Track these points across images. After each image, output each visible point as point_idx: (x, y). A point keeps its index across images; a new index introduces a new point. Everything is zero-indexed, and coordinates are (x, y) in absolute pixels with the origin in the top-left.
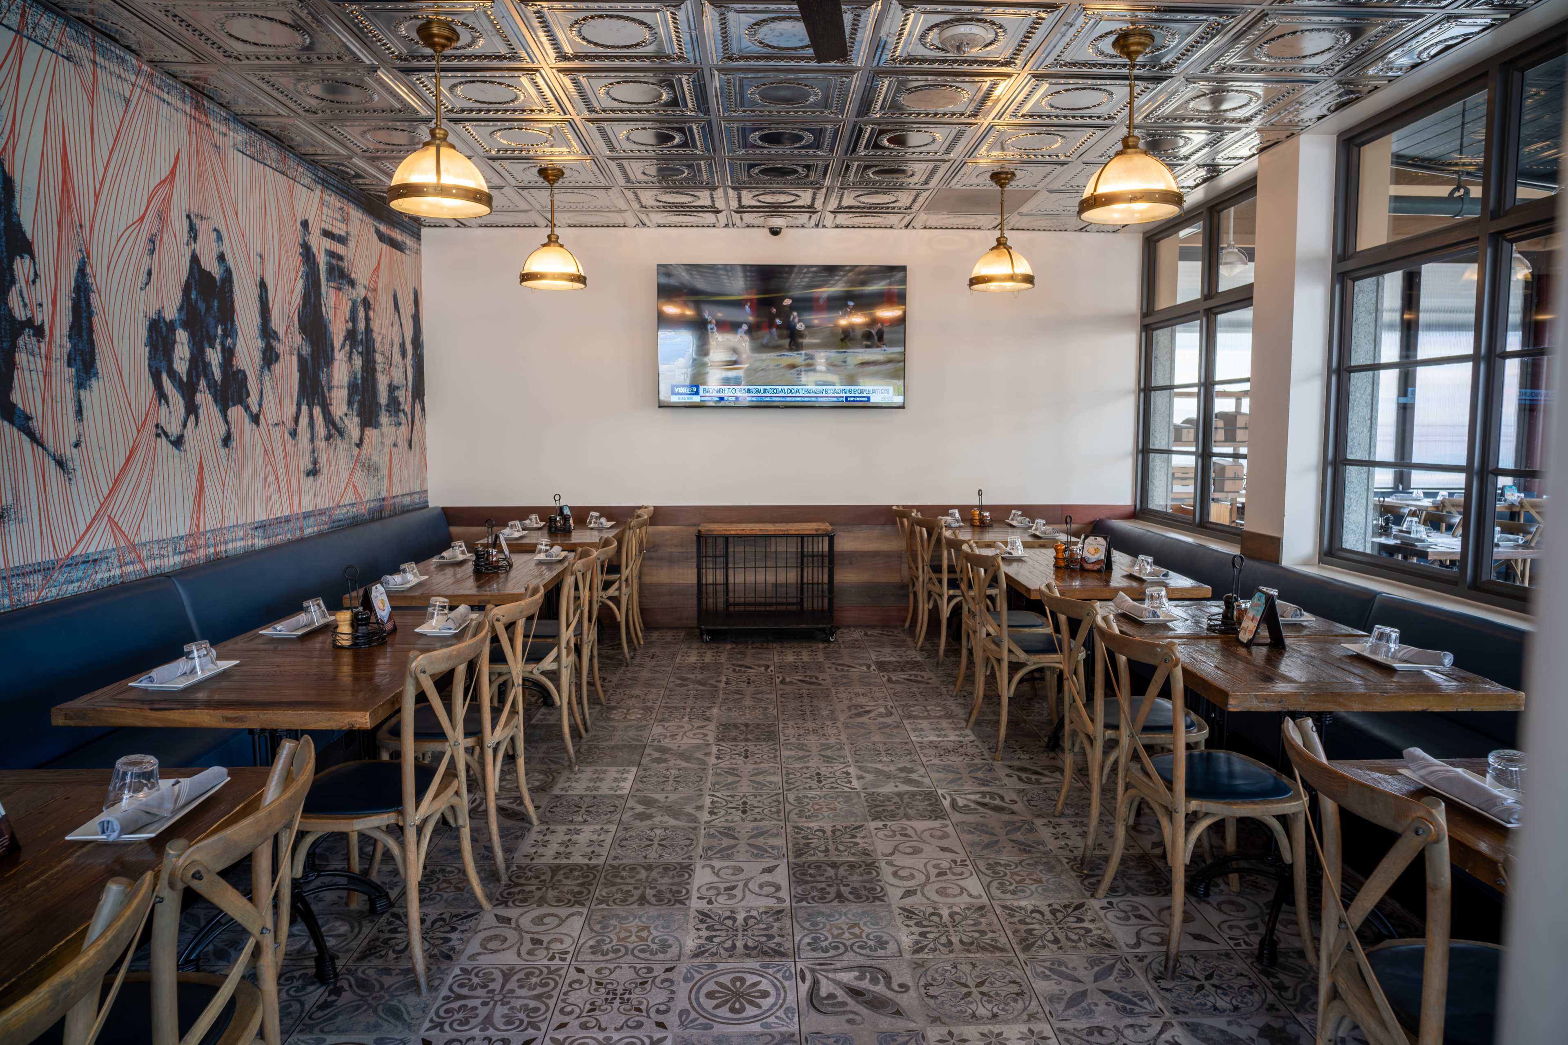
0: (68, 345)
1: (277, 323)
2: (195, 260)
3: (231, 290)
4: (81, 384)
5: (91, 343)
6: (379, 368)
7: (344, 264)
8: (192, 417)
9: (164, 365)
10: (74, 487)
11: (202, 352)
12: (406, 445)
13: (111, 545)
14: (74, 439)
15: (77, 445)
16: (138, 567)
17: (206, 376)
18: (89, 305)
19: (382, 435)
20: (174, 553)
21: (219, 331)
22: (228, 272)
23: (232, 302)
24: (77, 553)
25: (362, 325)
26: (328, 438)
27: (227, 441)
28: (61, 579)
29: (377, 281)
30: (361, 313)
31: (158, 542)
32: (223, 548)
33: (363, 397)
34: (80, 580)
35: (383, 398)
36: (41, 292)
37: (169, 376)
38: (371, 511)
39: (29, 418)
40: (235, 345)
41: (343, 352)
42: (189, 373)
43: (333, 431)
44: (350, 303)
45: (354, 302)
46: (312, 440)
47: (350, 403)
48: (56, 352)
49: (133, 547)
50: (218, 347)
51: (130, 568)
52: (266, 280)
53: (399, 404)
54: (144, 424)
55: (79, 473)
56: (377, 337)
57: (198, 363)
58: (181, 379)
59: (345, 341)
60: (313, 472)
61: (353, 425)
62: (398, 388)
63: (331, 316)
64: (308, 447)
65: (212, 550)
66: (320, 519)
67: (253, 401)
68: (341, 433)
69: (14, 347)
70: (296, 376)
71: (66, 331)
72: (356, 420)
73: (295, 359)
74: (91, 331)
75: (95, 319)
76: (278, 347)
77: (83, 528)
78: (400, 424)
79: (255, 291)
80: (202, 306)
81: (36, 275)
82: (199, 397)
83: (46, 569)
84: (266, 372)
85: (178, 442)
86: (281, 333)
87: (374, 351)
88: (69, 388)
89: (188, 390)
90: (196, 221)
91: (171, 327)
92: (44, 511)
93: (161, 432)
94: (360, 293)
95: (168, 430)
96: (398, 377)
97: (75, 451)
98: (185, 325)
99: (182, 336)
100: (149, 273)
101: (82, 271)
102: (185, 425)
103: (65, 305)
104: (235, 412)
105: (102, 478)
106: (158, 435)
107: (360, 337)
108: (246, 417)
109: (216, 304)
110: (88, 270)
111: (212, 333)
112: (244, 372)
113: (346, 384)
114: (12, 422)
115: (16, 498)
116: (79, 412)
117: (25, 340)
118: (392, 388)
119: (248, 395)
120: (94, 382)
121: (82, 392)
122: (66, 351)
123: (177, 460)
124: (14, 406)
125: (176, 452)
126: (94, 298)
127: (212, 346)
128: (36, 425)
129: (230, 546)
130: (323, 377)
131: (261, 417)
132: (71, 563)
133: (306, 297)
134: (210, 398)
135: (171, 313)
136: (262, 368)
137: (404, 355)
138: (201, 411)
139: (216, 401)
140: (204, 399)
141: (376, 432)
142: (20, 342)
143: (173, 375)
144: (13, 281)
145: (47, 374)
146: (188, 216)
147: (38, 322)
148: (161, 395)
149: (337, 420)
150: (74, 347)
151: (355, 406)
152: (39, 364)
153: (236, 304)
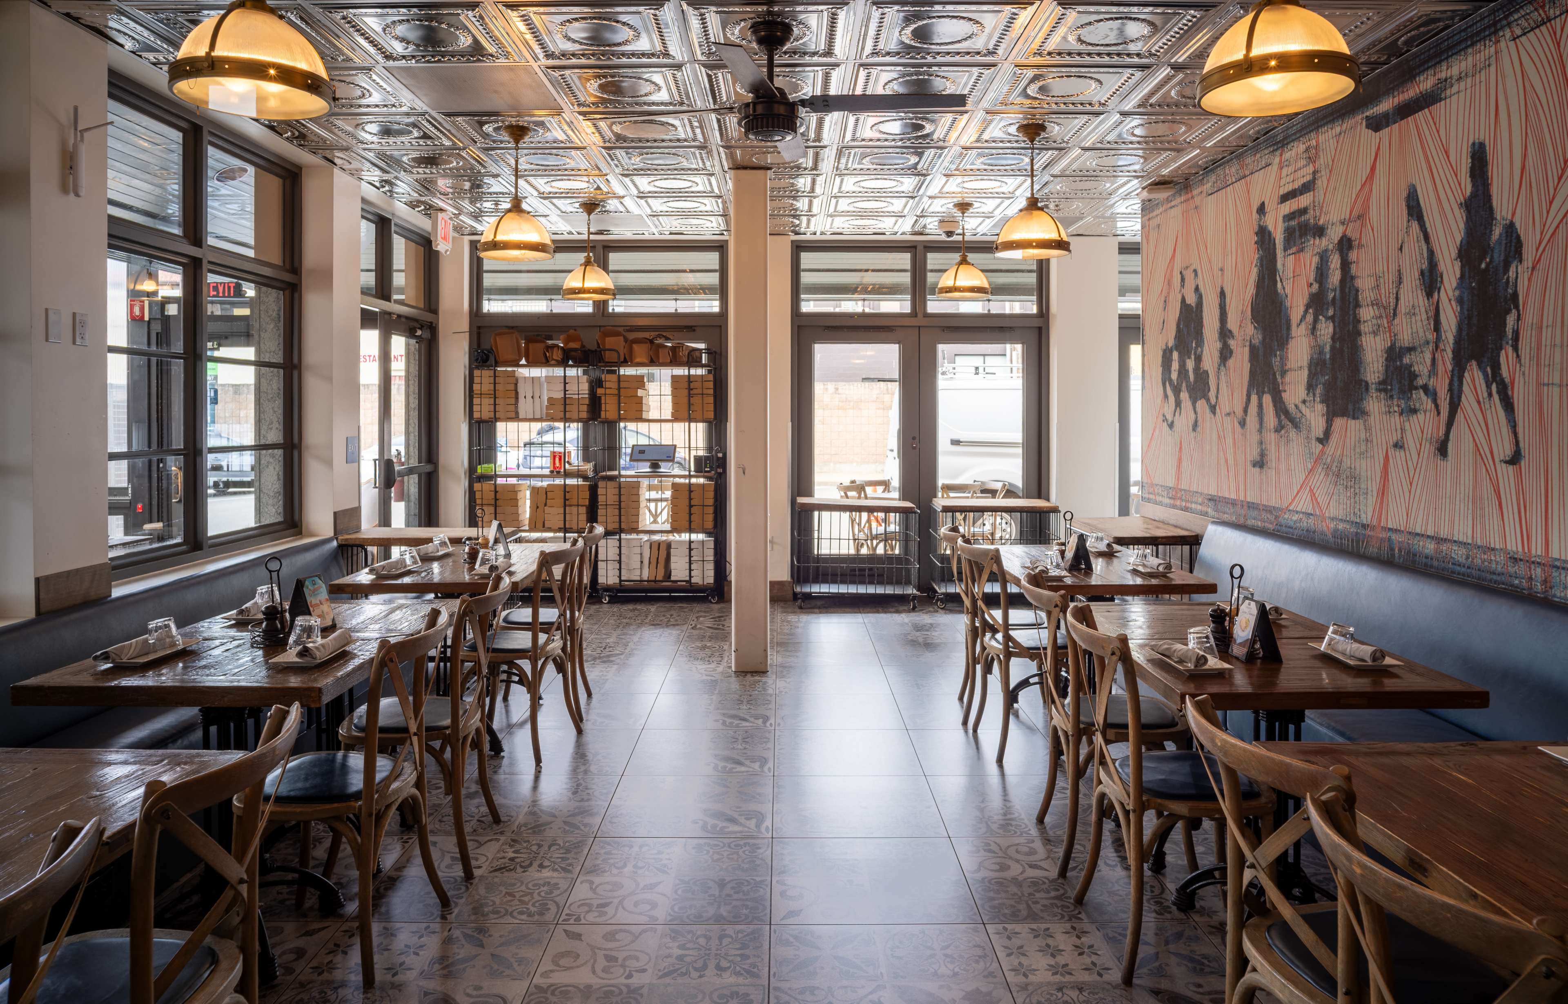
2: (1183, 300)
3: (1201, 311)
6: (1366, 328)
7: (1312, 215)
9: (1167, 376)
12: (1428, 449)
17: (1186, 379)
19: (1368, 429)
22: (1201, 297)
23: (1202, 319)
25: (1335, 278)
26: (1279, 429)
30: (1335, 261)
35: (1373, 372)
37: (1169, 383)
40: (1202, 351)
41: (1303, 326)
42: (1178, 379)
43: (1285, 422)
44: (1316, 259)
45: (1323, 254)
46: (1261, 429)
47: (1310, 387)
50: (1193, 357)
53: (1413, 376)
56: (1364, 283)
57: (1183, 372)
58: (1174, 383)
59: (1306, 311)
62: (1411, 349)
67: (1212, 395)
68: (1296, 425)
70: (1247, 366)
72: (1320, 408)
73: (1247, 350)
76: (1232, 343)
78: (1414, 411)
79: (1217, 302)
84: (1222, 368)
86: (1236, 330)
87: (1358, 305)
90: (1184, 272)
91: (1171, 350)
94: (1335, 234)
95: (1168, 418)
98: (1176, 347)
100: (1164, 322)
107: (1331, 296)
111: (1190, 347)
113: (1305, 364)
118: (1394, 354)
127: (1190, 357)
130: (1276, 362)
131: (1217, 407)
133: (1260, 282)
135: (1171, 344)
136: (1219, 365)
137: (1432, 283)
138: (1182, 405)
139: (1190, 397)
143: (1171, 381)
146: (1181, 272)
148: (1166, 395)
149: (1292, 408)
151: (1318, 391)
153: (1204, 320)
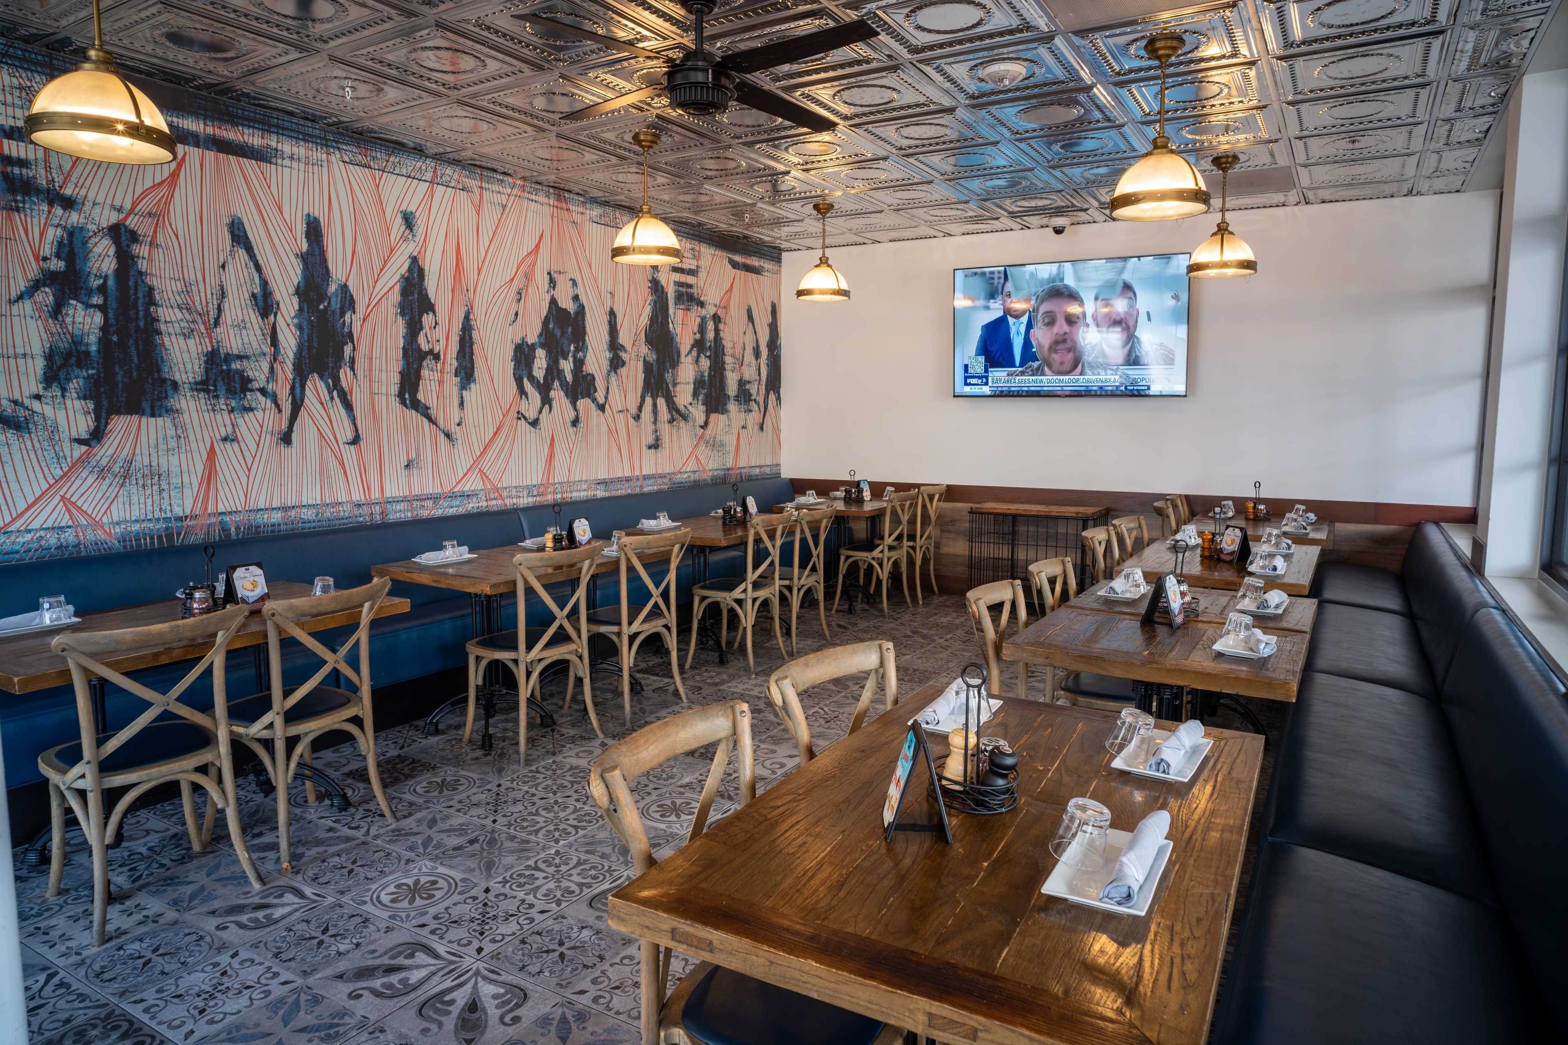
0: (455, 364)
1: (624, 338)
2: (553, 302)
3: (583, 320)
4: (463, 387)
5: (472, 361)
6: (727, 367)
7: (694, 291)
8: (547, 407)
9: (525, 373)
10: (456, 450)
11: (557, 363)
12: (756, 428)
13: (481, 487)
14: (457, 421)
15: (459, 425)
16: (500, 502)
17: (559, 379)
18: (471, 338)
19: (729, 419)
20: (528, 495)
21: (572, 348)
22: (582, 307)
23: (584, 327)
24: (456, 490)
25: (711, 335)
26: (671, 421)
27: (575, 422)
28: (445, 504)
29: (729, 300)
30: (711, 326)
31: (516, 487)
32: (569, 495)
33: (710, 391)
34: (458, 506)
35: (732, 388)
36: (440, 333)
37: (529, 380)
38: (714, 478)
39: (428, 408)
40: (585, 357)
41: (690, 357)
42: (545, 377)
43: (676, 416)
44: (698, 320)
45: (703, 319)
46: (655, 422)
47: (695, 395)
48: (447, 368)
49: (497, 489)
50: (571, 359)
51: (494, 502)
52: (615, 309)
53: (750, 395)
54: (508, 411)
55: (460, 442)
56: (727, 344)
57: (553, 371)
58: (538, 381)
59: (692, 349)
60: (655, 445)
61: (698, 413)
62: (749, 382)
63: (678, 331)
64: (651, 428)
65: (559, 496)
66: (660, 481)
67: (600, 396)
68: (685, 418)
69: (420, 367)
70: (641, 376)
71: (454, 355)
72: (702, 408)
73: (641, 365)
74: (472, 354)
75: (475, 347)
76: (624, 356)
77: (461, 476)
78: (750, 411)
79: (605, 319)
80: (558, 332)
81: (436, 323)
82: (552, 393)
83: (435, 498)
84: (612, 374)
85: (535, 423)
86: (628, 346)
87: (724, 354)
88: (455, 390)
89: (544, 390)
90: (555, 276)
91: (532, 348)
92: (435, 464)
93: (521, 416)
94: (710, 310)
95: (527, 415)
96: (749, 373)
97: (458, 428)
98: (543, 346)
99: (541, 353)
100: (516, 314)
101: (467, 318)
102: (540, 412)
103: (455, 340)
104: (583, 403)
105: (476, 445)
106: (519, 419)
107: (708, 344)
108: (593, 407)
109: (570, 330)
110: (471, 317)
111: (565, 349)
112: (593, 375)
113: (692, 381)
114: (417, 411)
115: (418, 455)
116: (462, 404)
117: (428, 362)
118: (742, 383)
119: (596, 391)
120: (473, 386)
121: (464, 392)
122: (454, 368)
123: (533, 435)
124: (419, 401)
125: (533, 430)
126: (475, 334)
127: (566, 358)
128: (432, 412)
129: (575, 494)
130: (668, 377)
131: (607, 406)
132: (452, 496)
133: (653, 319)
134: (562, 393)
135: (532, 338)
136: (609, 372)
137: (757, 354)
138: (554, 403)
139: (567, 395)
140: (557, 394)
141: (722, 418)
142: (424, 364)
143: (532, 379)
144: (421, 328)
145: (441, 382)
146: (549, 273)
147: (436, 351)
148: (522, 392)
149: (682, 408)
150: (460, 364)
151: (701, 397)
152: (436, 376)
153: (588, 329)
